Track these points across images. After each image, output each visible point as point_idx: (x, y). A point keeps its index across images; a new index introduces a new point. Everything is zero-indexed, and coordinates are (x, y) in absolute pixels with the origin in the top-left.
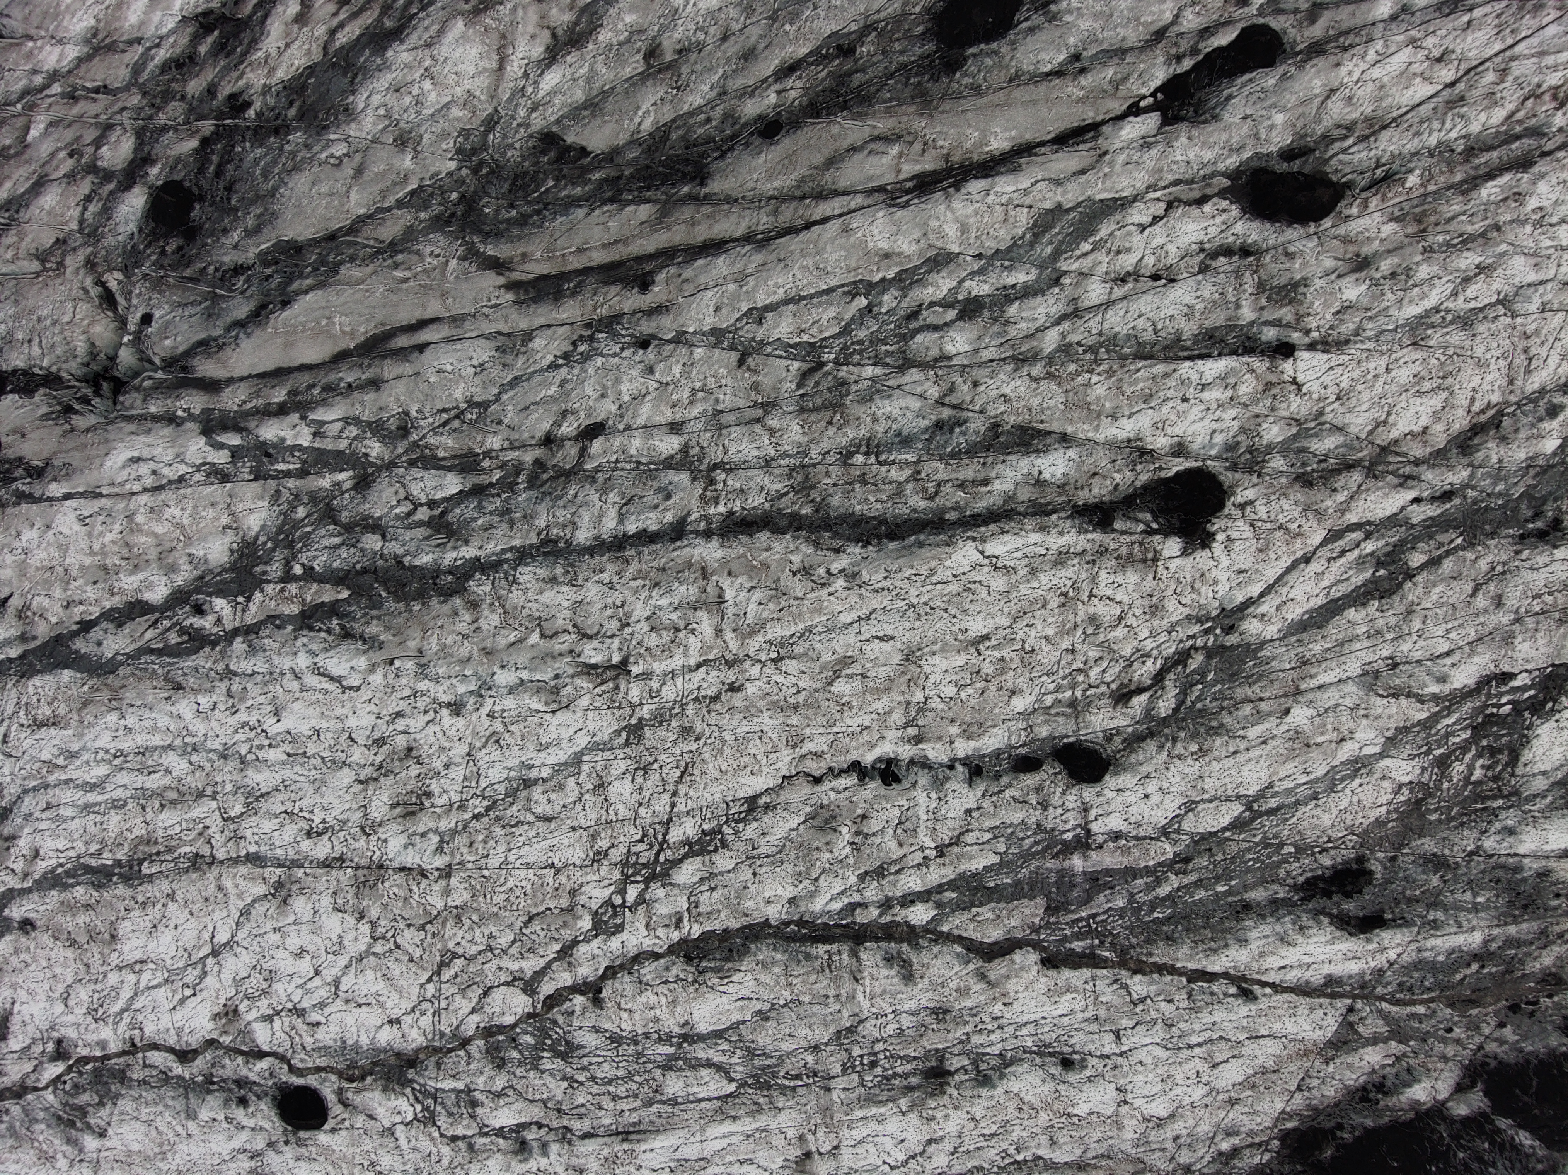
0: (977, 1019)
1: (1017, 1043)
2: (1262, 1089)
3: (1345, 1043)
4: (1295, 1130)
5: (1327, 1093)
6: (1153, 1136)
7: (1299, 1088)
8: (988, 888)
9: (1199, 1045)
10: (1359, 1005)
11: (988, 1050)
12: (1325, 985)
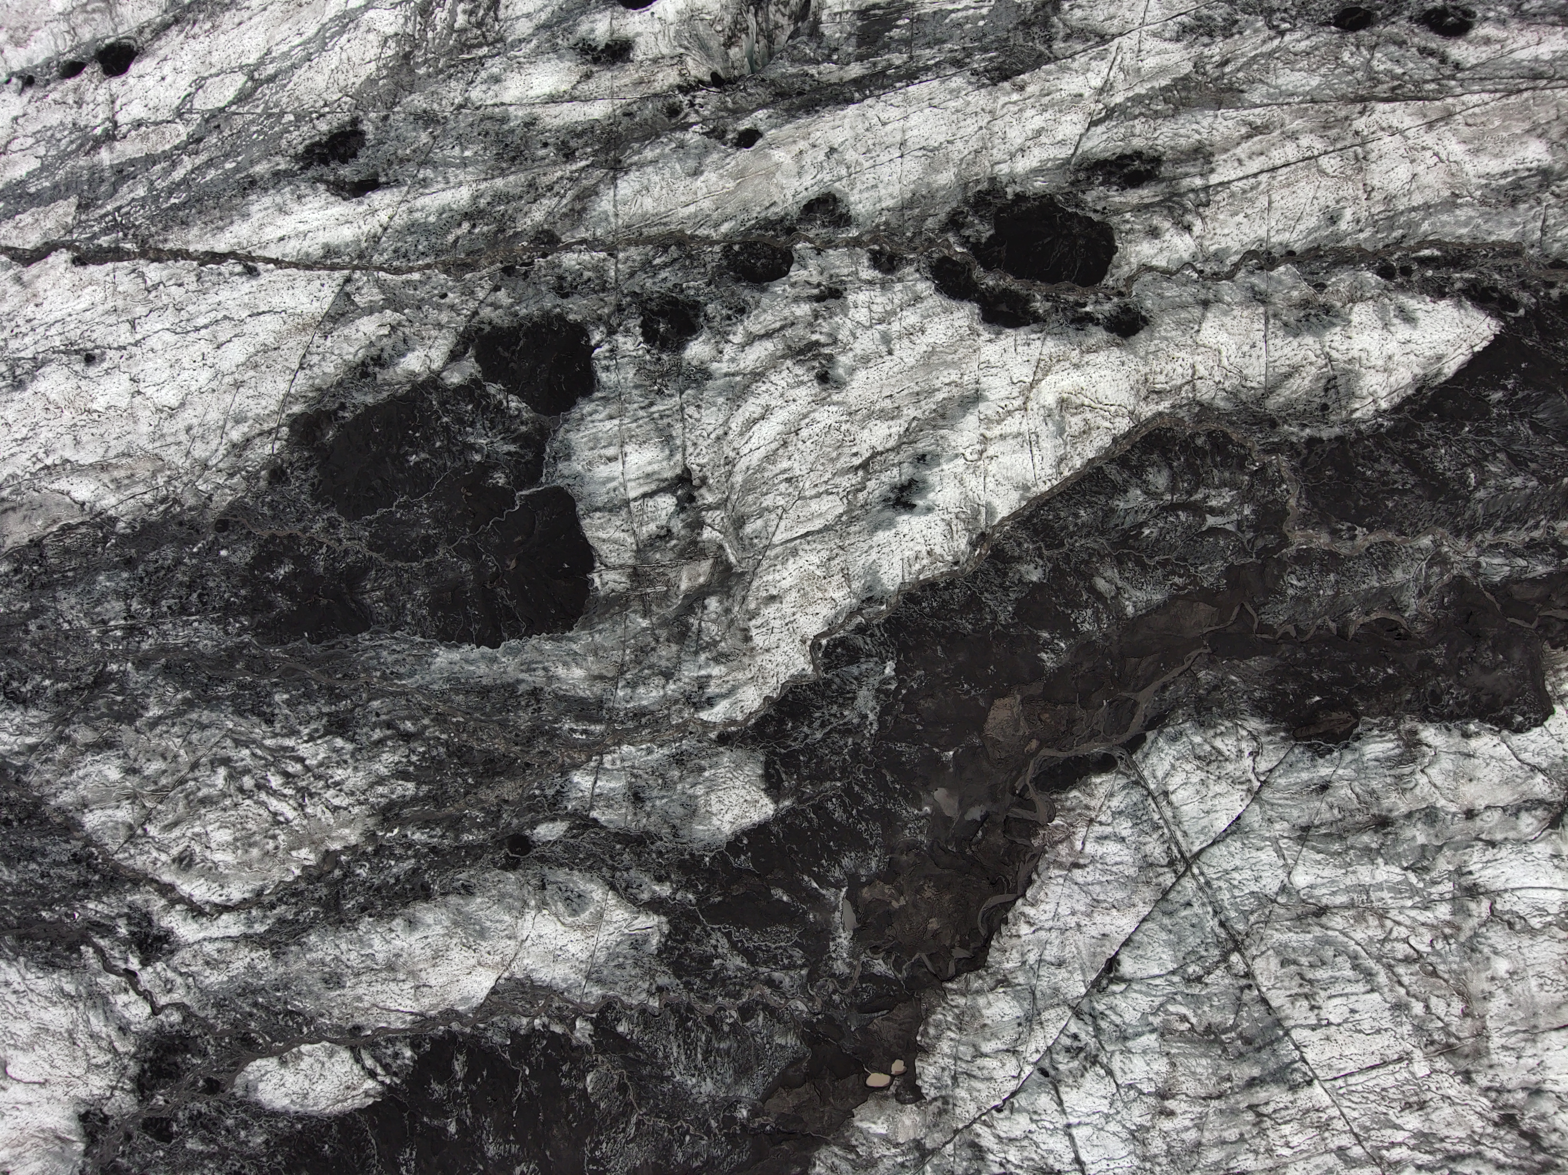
0: (13, 324)
1: (47, 344)
2: (263, 368)
3: (343, 315)
4: (303, 414)
5: (327, 370)
6: (168, 427)
7: (301, 367)
8: (30, 195)
9: (206, 327)
10: (357, 274)
11: (22, 354)
12: (325, 257)
